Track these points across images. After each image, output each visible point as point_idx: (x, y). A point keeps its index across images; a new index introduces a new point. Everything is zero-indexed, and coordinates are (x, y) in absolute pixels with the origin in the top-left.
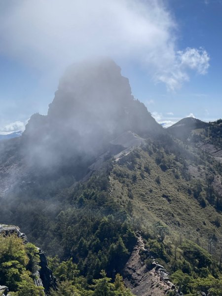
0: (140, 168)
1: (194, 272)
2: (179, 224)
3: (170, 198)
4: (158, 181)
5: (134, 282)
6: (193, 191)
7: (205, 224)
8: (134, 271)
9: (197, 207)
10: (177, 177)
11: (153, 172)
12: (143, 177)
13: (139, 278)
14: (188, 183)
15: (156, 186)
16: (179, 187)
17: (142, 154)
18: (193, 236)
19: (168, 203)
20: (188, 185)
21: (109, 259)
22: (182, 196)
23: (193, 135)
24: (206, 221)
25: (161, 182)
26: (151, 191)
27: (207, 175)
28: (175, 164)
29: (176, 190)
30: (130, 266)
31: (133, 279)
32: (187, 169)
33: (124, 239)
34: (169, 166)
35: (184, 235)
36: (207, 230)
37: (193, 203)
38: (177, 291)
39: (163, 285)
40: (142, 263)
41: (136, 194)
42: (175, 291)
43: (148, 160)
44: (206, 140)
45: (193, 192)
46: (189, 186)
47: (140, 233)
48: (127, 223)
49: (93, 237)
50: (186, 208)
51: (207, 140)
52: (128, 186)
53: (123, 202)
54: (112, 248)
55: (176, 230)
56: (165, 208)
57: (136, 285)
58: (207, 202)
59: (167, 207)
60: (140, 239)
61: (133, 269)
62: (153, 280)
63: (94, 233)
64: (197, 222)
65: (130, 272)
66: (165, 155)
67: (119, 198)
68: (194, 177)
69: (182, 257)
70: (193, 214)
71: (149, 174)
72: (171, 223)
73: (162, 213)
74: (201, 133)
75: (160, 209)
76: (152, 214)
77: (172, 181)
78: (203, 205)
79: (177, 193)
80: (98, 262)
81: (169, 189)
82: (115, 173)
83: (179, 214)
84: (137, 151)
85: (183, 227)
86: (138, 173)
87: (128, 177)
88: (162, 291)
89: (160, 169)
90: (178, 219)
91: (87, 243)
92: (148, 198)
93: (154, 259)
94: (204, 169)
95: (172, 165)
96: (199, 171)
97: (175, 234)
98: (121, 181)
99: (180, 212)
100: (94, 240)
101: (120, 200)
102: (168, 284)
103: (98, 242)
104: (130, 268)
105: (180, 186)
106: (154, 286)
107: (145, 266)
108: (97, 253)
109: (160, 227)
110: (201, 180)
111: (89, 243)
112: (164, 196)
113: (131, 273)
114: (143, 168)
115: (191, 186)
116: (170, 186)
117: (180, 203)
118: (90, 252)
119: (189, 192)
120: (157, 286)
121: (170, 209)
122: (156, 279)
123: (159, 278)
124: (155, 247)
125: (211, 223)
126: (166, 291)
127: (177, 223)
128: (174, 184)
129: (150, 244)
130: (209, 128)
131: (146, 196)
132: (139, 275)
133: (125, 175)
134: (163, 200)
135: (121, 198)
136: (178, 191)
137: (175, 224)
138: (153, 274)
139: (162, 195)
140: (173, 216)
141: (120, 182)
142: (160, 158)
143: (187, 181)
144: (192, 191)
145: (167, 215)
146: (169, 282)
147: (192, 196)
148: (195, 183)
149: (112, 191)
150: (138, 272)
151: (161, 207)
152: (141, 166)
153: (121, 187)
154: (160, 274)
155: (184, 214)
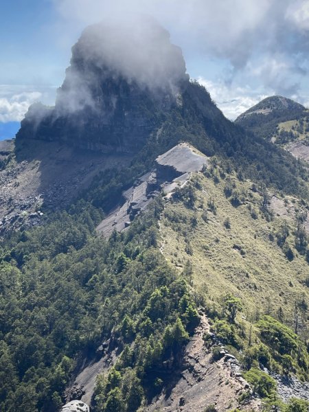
0: (201, 207)
1: (274, 360)
2: (255, 287)
3: (243, 250)
4: (227, 225)
5: (197, 376)
6: (277, 236)
7: (291, 285)
8: (197, 362)
9: (281, 260)
10: (254, 216)
11: (220, 211)
12: (205, 219)
13: (204, 370)
14: (270, 224)
15: (224, 233)
16: (256, 231)
17: (204, 183)
18: (274, 304)
19: (241, 256)
20: (269, 228)
21: (163, 346)
22: (261, 246)
23: (279, 131)
24: (294, 281)
25: (231, 226)
26: (217, 241)
27: (297, 211)
28: (251, 196)
29: (253, 237)
30: (191, 355)
31: (195, 372)
32: (269, 203)
33: (183, 319)
34: (243, 200)
35: (263, 303)
36: (295, 293)
37: (276, 255)
38: (251, 391)
39: (233, 382)
40: (207, 350)
41: (197, 246)
42: (249, 392)
43: (213, 191)
44: (300, 139)
45: (276, 239)
46: (271, 230)
47: (203, 311)
48: (187, 297)
49: (142, 315)
50: (266, 263)
51: (302, 140)
52: (185, 234)
53: (179, 261)
54: (168, 331)
55: (251, 296)
56: (237, 265)
57: (200, 380)
58: (295, 252)
59: (240, 263)
60: (204, 319)
61: (195, 359)
62: (221, 375)
63: (142, 309)
64: (280, 282)
65: (192, 362)
66: (237, 183)
67: (173, 256)
68: (278, 215)
69: (259, 340)
70: (275, 271)
71: (215, 214)
72: (245, 287)
73: (232, 273)
74: (293, 128)
75: (230, 267)
76: (218, 275)
77: (247, 223)
78: (290, 256)
79: (253, 242)
80: (150, 349)
81: (243, 236)
82: (166, 216)
83: (256, 273)
84: (197, 180)
85: (261, 291)
86: (200, 214)
87: (184, 221)
88: (233, 390)
89: (230, 206)
90: (254, 281)
91: (133, 323)
92: (213, 251)
93: (222, 347)
94: (293, 202)
95: (247, 198)
96: (286, 206)
97: (249, 303)
98: (176, 228)
99: (258, 269)
100: (143, 320)
101: (175, 258)
102: (241, 382)
103: (148, 322)
104: (191, 358)
105: (258, 229)
106: (224, 383)
107: (210, 355)
108: (148, 337)
109: (230, 301)
110: (288, 219)
111: (136, 323)
112: (235, 247)
113: (192, 364)
114: (205, 206)
115: (274, 229)
116: (245, 231)
117: (258, 255)
118: (138, 336)
119: (271, 238)
120: (227, 384)
121: (243, 267)
122: (225, 373)
123: (229, 372)
124: (223, 330)
125: (300, 282)
126: (237, 391)
127: (252, 286)
128: (250, 228)
129: (217, 326)
130: (305, 119)
131: (211, 249)
132: (203, 367)
133: (181, 218)
134: (234, 254)
135: (176, 256)
136: (255, 238)
137: (250, 287)
138: (221, 366)
139: (232, 246)
140: (247, 276)
141: (173, 229)
142: (231, 187)
143: (269, 221)
144: (274, 236)
145: (239, 275)
146: (241, 379)
147: (275, 244)
148: (280, 225)
149: (163, 245)
150: (202, 363)
151: (231, 265)
152: (203, 202)
153: (176, 237)
154: (230, 368)
155: (263, 272)
